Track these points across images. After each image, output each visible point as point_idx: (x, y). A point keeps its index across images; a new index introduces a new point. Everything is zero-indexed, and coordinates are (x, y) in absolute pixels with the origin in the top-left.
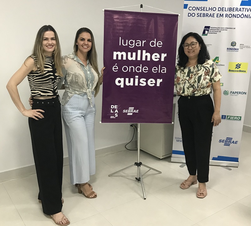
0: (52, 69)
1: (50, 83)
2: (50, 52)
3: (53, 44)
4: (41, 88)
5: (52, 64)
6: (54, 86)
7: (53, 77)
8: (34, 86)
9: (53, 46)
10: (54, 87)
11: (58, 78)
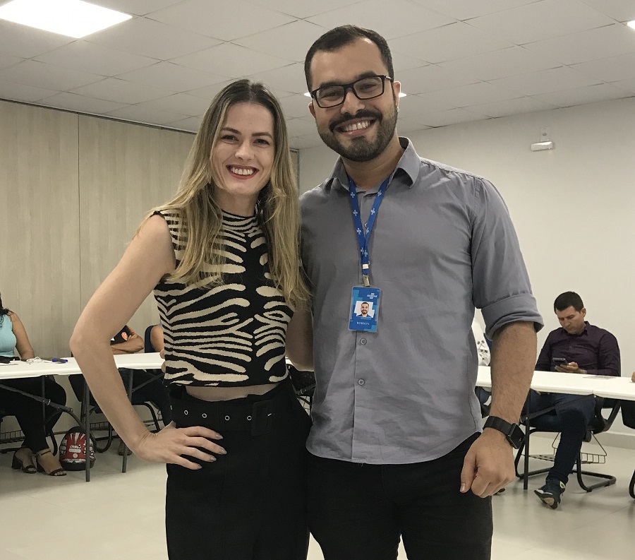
0: (241, 269)
1: (232, 330)
2: (243, 196)
3: (259, 163)
4: (196, 349)
5: (247, 245)
6: (253, 341)
7: (244, 303)
8: (175, 339)
9: (255, 170)
10: (256, 348)
11: (268, 305)
